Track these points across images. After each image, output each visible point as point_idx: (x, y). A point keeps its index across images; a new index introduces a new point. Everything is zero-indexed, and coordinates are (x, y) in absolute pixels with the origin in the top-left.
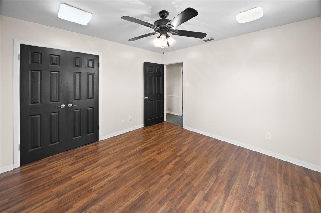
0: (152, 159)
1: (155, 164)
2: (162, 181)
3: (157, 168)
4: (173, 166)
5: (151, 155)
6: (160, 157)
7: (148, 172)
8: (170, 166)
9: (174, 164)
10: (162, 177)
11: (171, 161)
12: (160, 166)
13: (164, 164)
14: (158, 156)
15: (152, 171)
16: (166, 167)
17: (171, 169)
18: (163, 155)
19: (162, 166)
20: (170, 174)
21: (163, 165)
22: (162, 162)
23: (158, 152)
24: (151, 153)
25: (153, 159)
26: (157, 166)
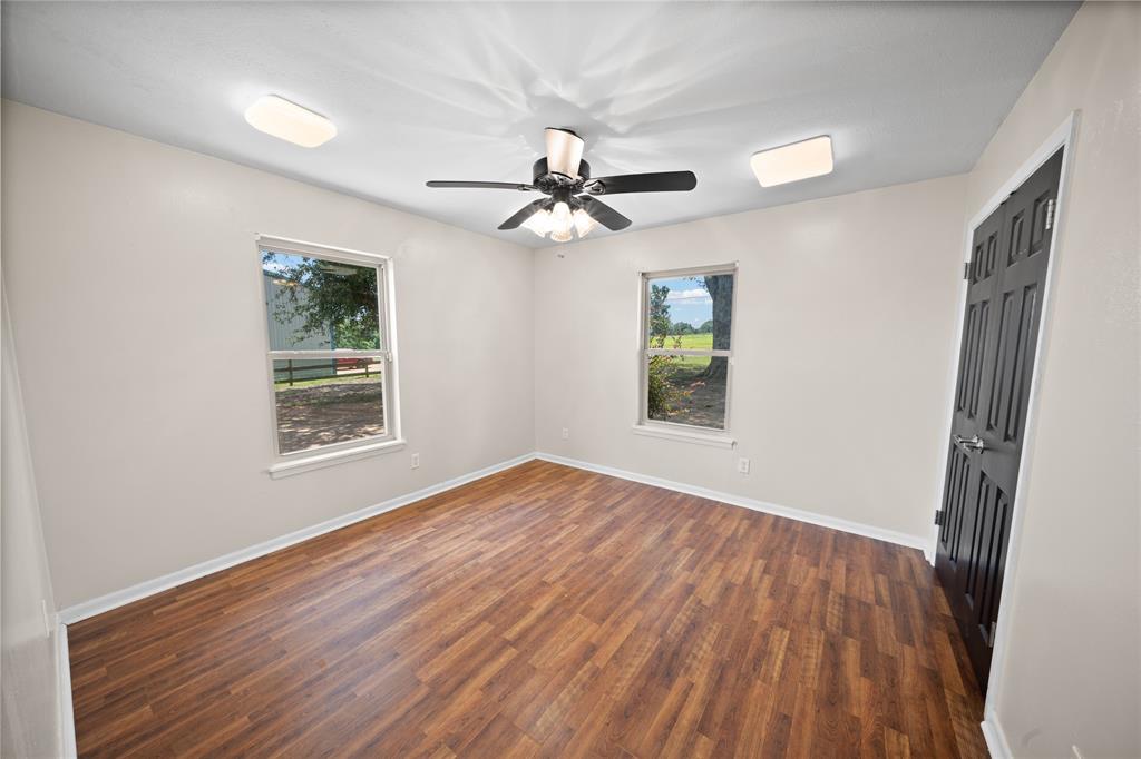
0: (608, 621)
1: (591, 605)
2: (563, 570)
3: (581, 594)
4: (535, 605)
5: (621, 639)
6: (580, 633)
7: (602, 583)
8: (542, 605)
9: (532, 608)
10: (564, 576)
11: (541, 619)
12: (575, 601)
13: (562, 609)
14: (590, 637)
15: (592, 585)
16: (557, 598)
17: (541, 594)
18: (574, 645)
19: (569, 600)
20: (544, 584)
21: (564, 606)
22: (571, 613)
23: (601, 660)
24: (621, 647)
25: (604, 620)
26: (582, 601)
